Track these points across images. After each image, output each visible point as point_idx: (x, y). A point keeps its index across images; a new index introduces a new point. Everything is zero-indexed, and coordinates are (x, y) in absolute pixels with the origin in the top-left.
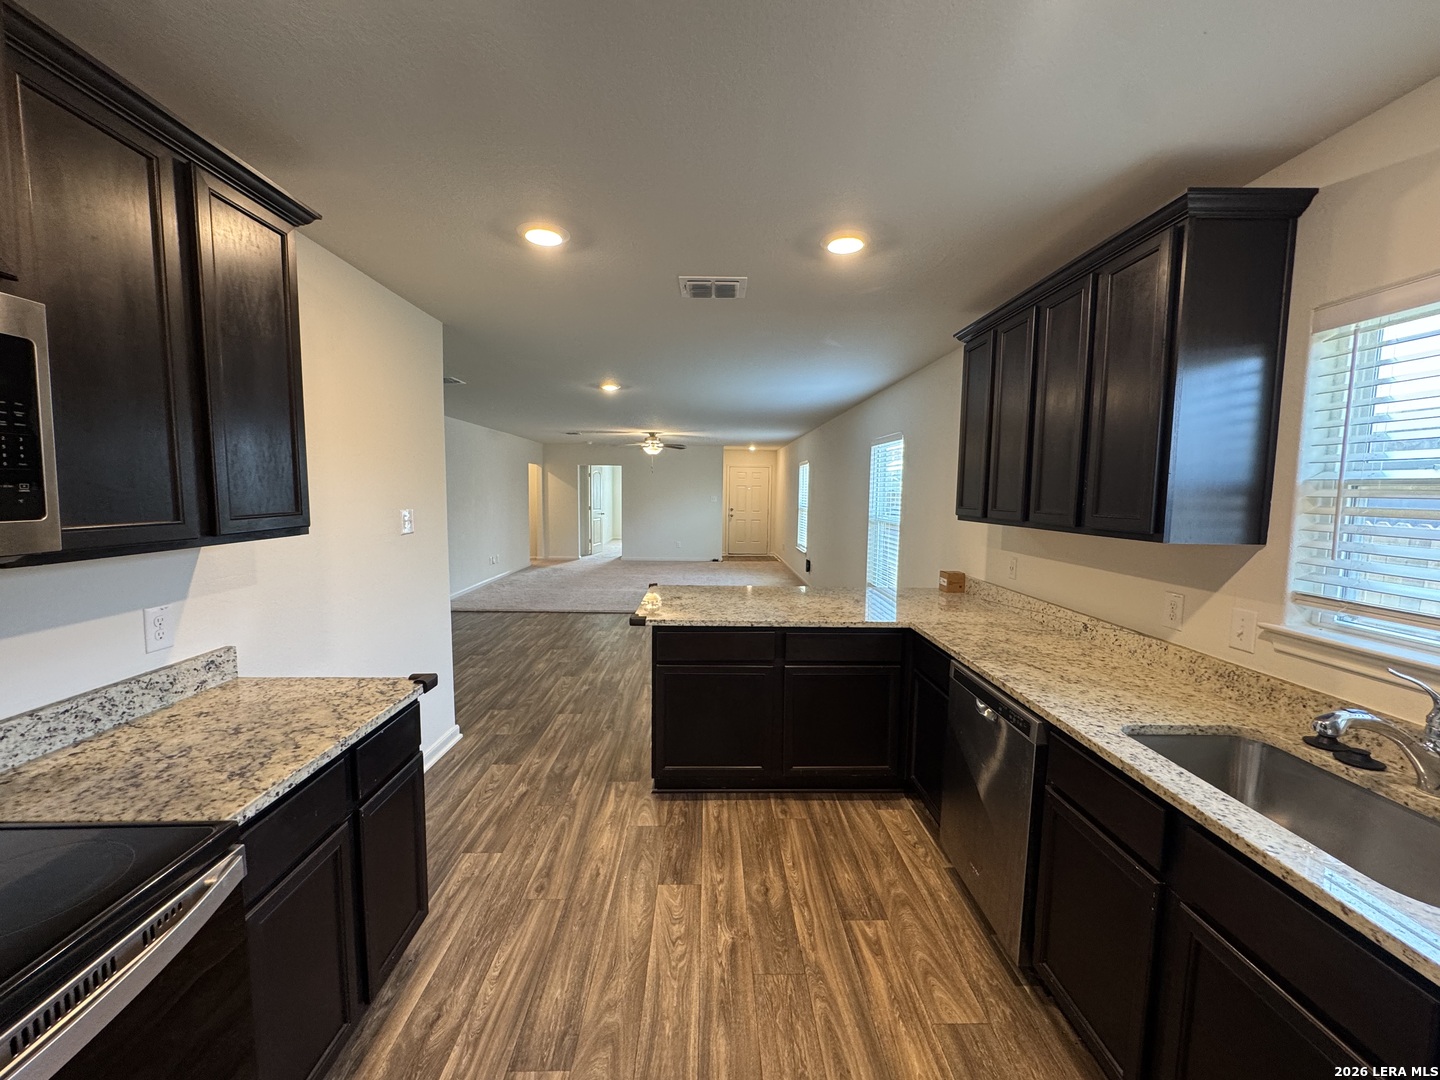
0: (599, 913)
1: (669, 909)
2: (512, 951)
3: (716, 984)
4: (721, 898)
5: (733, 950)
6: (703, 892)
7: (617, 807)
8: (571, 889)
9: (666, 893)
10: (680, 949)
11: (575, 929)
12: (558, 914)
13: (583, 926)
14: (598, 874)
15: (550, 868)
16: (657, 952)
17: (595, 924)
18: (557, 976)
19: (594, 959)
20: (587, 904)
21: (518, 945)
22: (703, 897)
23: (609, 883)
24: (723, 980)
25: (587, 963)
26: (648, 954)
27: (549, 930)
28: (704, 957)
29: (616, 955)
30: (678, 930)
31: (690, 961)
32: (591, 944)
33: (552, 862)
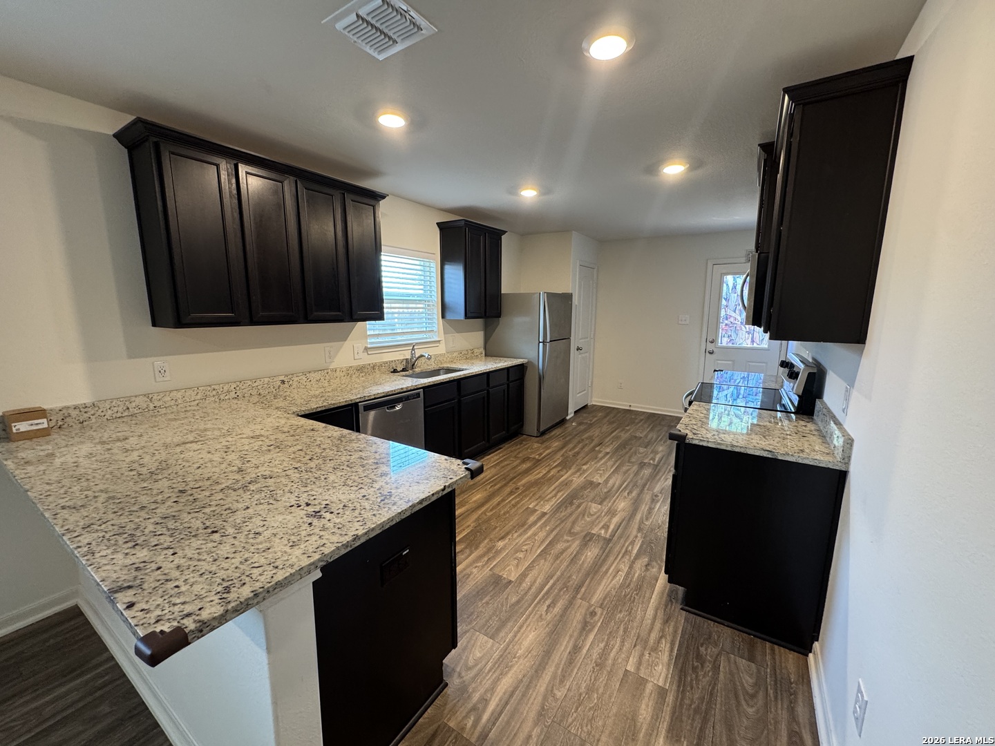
0: (558, 580)
1: (517, 565)
2: (612, 580)
3: (521, 531)
4: (486, 559)
5: (502, 538)
6: (492, 566)
7: (498, 679)
8: (571, 603)
9: (513, 574)
10: (525, 547)
11: (574, 577)
12: (583, 590)
13: (569, 577)
14: (549, 606)
15: (583, 629)
16: (536, 550)
17: (562, 574)
18: (589, 560)
19: (568, 560)
20: (564, 588)
21: (609, 582)
22: (494, 563)
23: (543, 597)
24: (516, 532)
25: (572, 559)
26: (541, 551)
27: (590, 583)
28: (517, 541)
29: (557, 557)
30: (521, 555)
31: (524, 542)
32: (567, 567)
33: (580, 634)
